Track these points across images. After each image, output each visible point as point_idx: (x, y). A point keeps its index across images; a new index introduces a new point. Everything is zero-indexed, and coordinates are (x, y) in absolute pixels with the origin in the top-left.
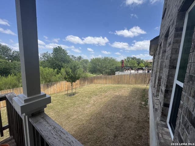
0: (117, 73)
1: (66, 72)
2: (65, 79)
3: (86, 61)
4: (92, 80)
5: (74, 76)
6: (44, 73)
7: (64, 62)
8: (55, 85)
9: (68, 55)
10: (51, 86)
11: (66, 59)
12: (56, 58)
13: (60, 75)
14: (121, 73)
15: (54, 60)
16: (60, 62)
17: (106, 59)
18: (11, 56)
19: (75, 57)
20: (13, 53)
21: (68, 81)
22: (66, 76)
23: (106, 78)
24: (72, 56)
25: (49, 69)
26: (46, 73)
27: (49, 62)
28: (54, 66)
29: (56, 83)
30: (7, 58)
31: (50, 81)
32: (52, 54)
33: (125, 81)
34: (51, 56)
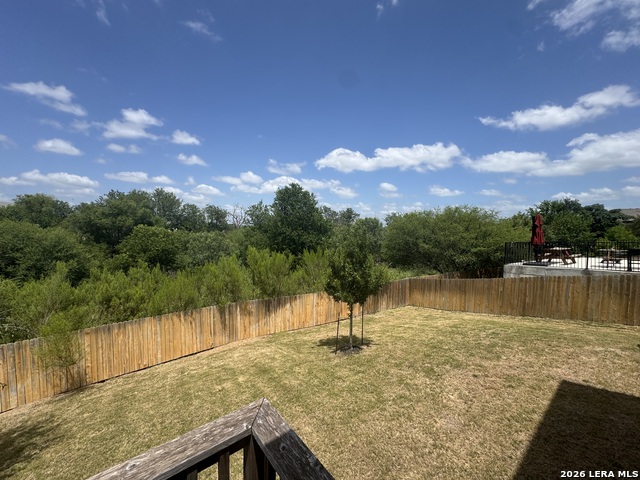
0: (512, 269)
3: (372, 225)
4: (404, 292)
6: (260, 266)
7: (305, 229)
8: (288, 306)
9: (317, 206)
10: (276, 308)
11: (313, 221)
12: (284, 218)
13: (300, 273)
14: (530, 271)
15: (279, 224)
16: (296, 229)
17: (452, 216)
18: (178, 218)
19: (334, 213)
20: (183, 210)
21: (337, 299)
23: (462, 290)
24: (326, 211)
25: (273, 253)
26: (266, 266)
27: (266, 232)
28: (277, 244)
29: (291, 299)
30: (169, 223)
31: (274, 292)
32: (273, 206)
33: (563, 308)
34: (271, 213)
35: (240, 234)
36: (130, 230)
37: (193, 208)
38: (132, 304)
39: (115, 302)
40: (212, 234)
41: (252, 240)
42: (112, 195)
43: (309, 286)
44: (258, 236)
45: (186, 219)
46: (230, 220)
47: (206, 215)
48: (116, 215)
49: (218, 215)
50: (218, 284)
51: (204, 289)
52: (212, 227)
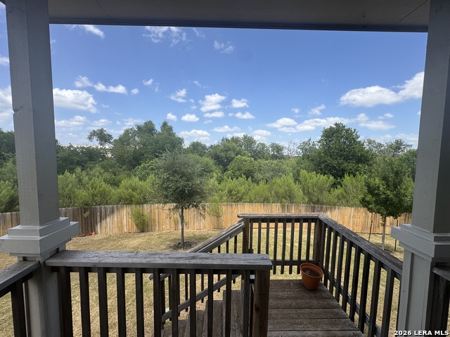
1: (368, 185)
2: (365, 203)
5: (396, 200)
7: (346, 159)
11: (354, 152)
12: (327, 150)
15: (323, 155)
18: (254, 152)
19: (380, 145)
21: (371, 210)
22: (369, 198)
24: (370, 142)
25: (318, 175)
26: (312, 183)
27: (313, 160)
28: (321, 169)
29: (331, 208)
31: (318, 202)
32: (319, 142)
34: (317, 147)
35: (293, 162)
36: (233, 159)
37: (263, 145)
38: (240, 195)
39: (234, 192)
40: (275, 162)
41: (302, 166)
42: (223, 140)
43: (347, 201)
44: (307, 163)
45: (259, 152)
46: (285, 152)
47: (270, 149)
48: (227, 151)
49: (278, 149)
50: (281, 191)
51: (273, 193)
52: (274, 157)
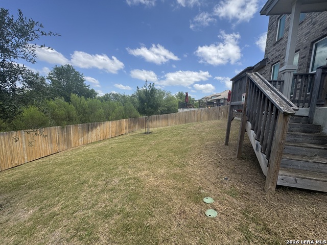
8: (98, 128)
10: (92, 129)
29: (100, 124)
